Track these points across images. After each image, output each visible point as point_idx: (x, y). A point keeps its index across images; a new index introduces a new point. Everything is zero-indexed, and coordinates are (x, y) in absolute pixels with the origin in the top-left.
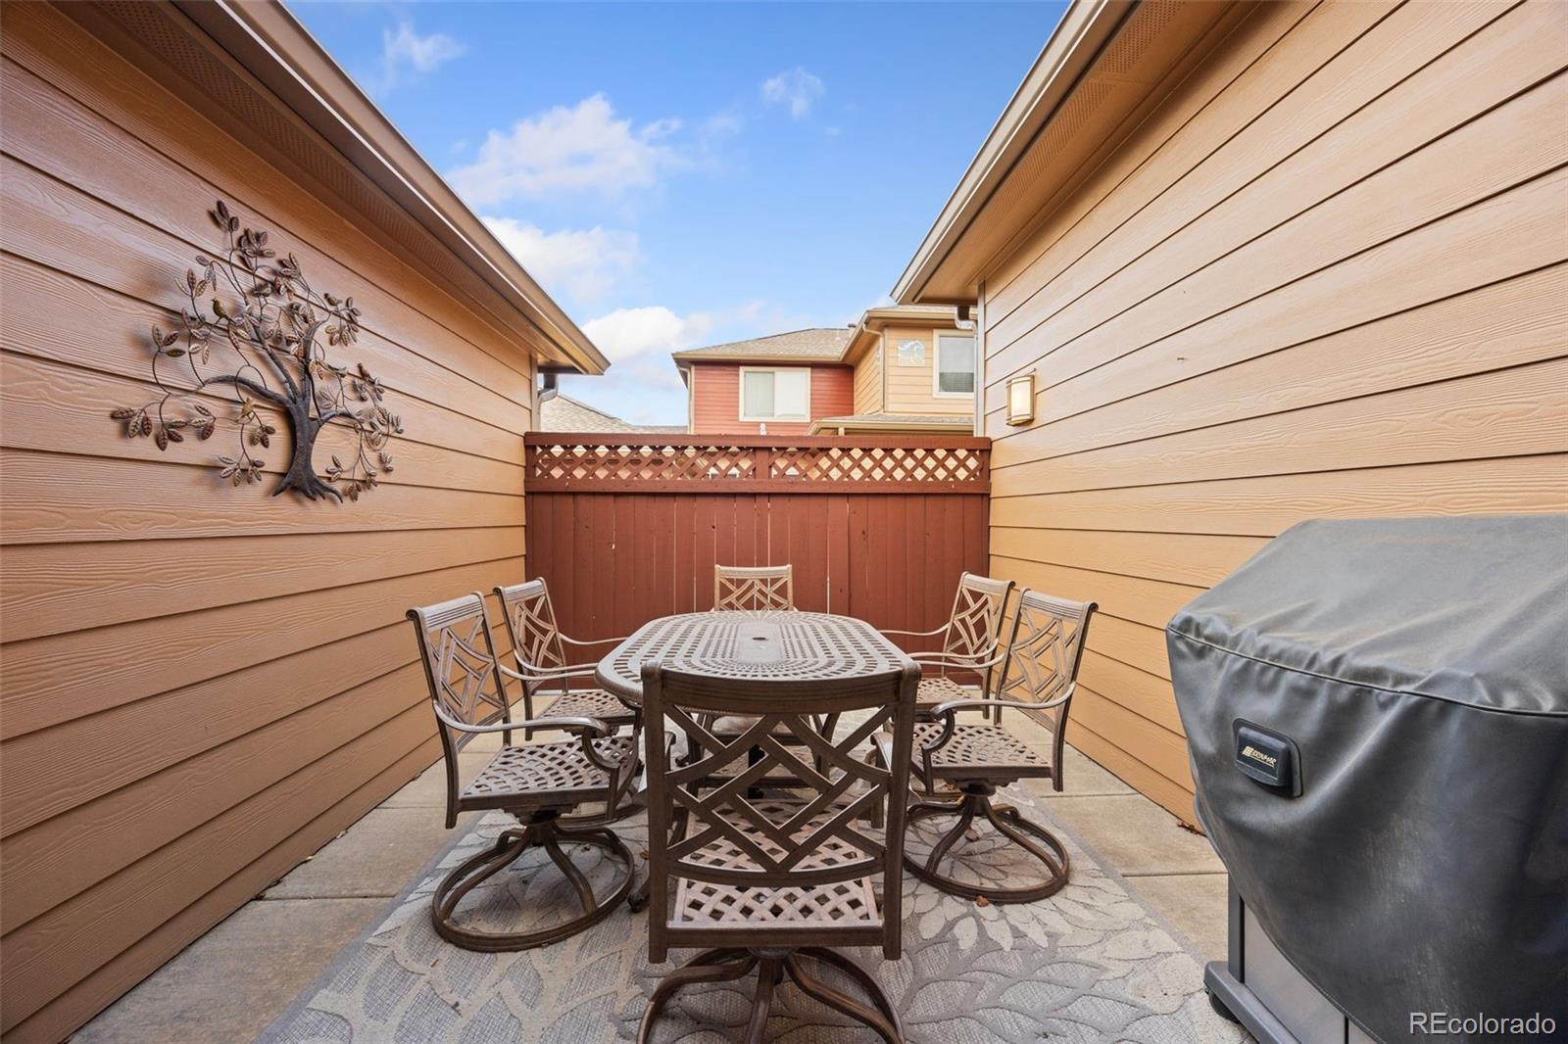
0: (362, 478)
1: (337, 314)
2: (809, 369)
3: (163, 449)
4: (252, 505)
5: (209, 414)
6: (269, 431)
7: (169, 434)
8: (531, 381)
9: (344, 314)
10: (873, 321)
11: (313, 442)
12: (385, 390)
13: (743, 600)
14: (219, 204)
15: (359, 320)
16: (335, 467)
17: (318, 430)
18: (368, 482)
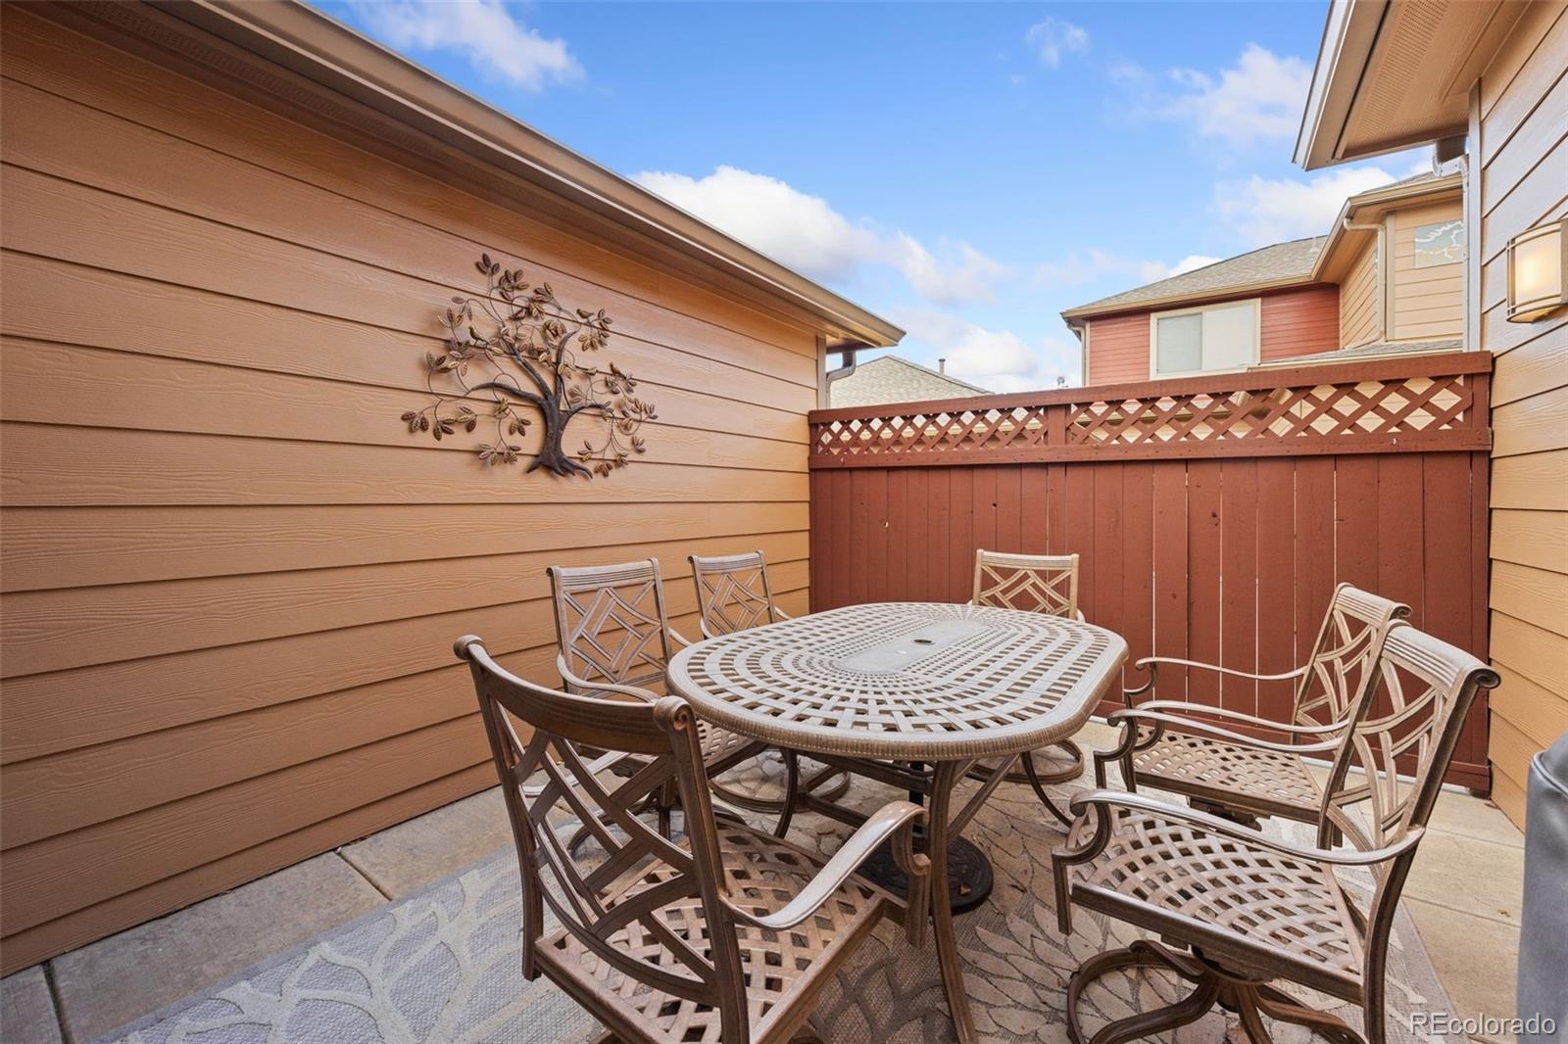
0: (614, 458)
1: (589, 325)
2: (1259, 300)
3: (439, 439)
4: (511, 481)
5: (472, 413)
6: (526, 423)
7: (444, 428)
8: (817, 361)
9: (596, 324)
10: (1361, 210)
11: (563, 430)
12: (638, 383)
13: (1011, 595)
14: (485, 257)
15: (610, 327)
16: (586, 449)
17: (568, 420)
18: (620, 462)
